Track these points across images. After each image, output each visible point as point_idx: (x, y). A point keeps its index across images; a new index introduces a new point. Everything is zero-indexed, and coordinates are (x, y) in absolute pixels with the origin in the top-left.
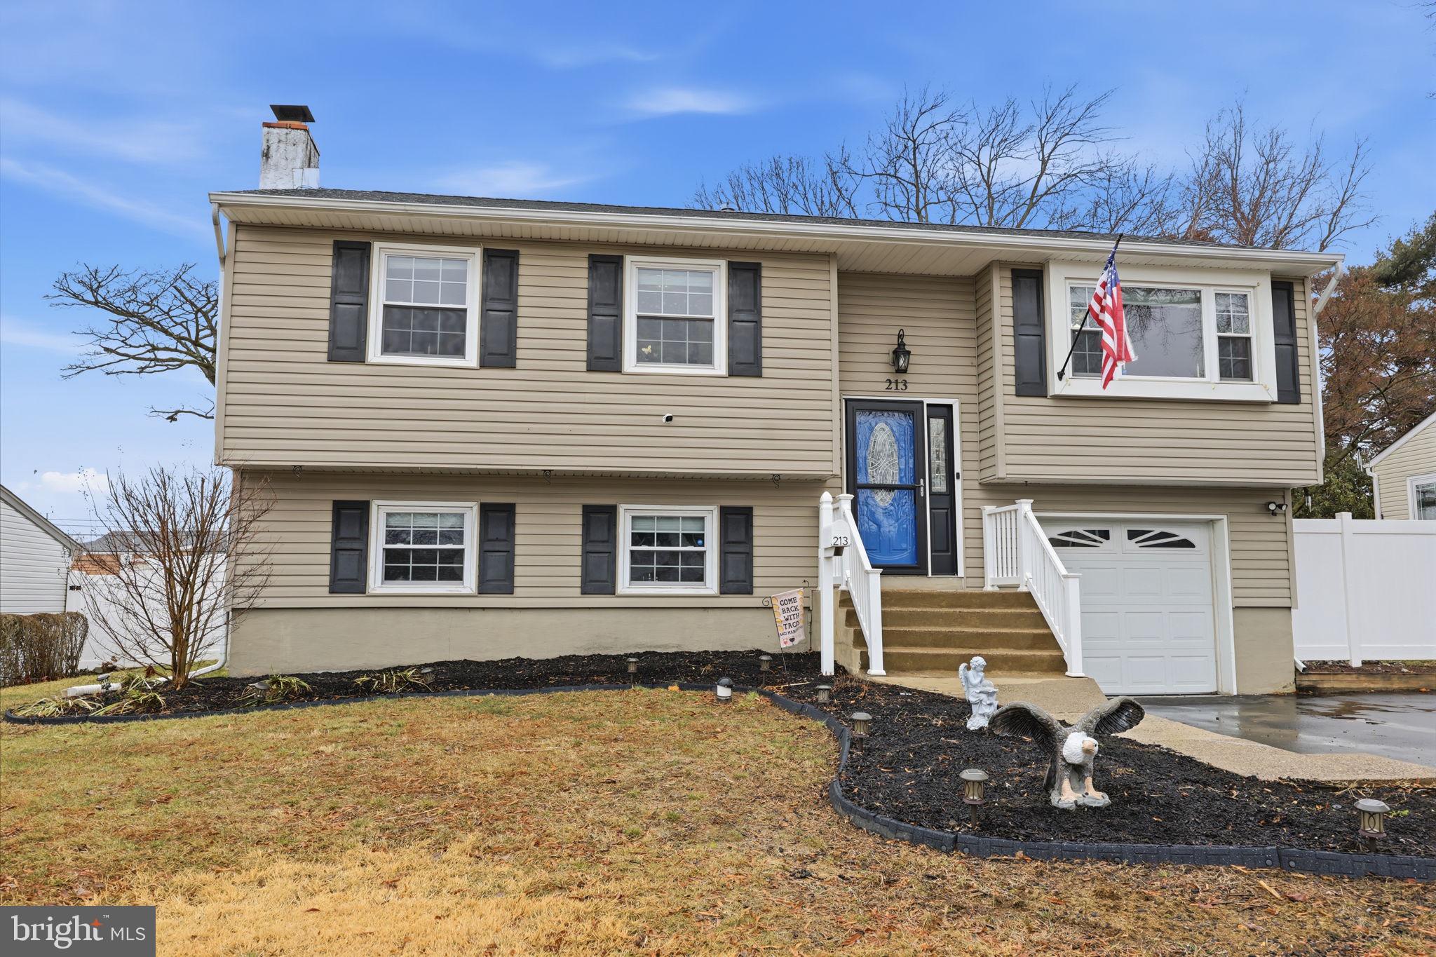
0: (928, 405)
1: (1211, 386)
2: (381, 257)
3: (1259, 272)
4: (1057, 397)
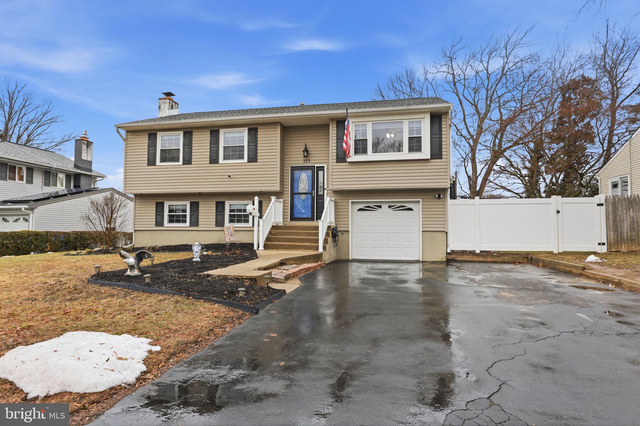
0: (317, 167)
1: (405, 154)
2: (159, 135)
3: (425, 112)
4: (349, 162)
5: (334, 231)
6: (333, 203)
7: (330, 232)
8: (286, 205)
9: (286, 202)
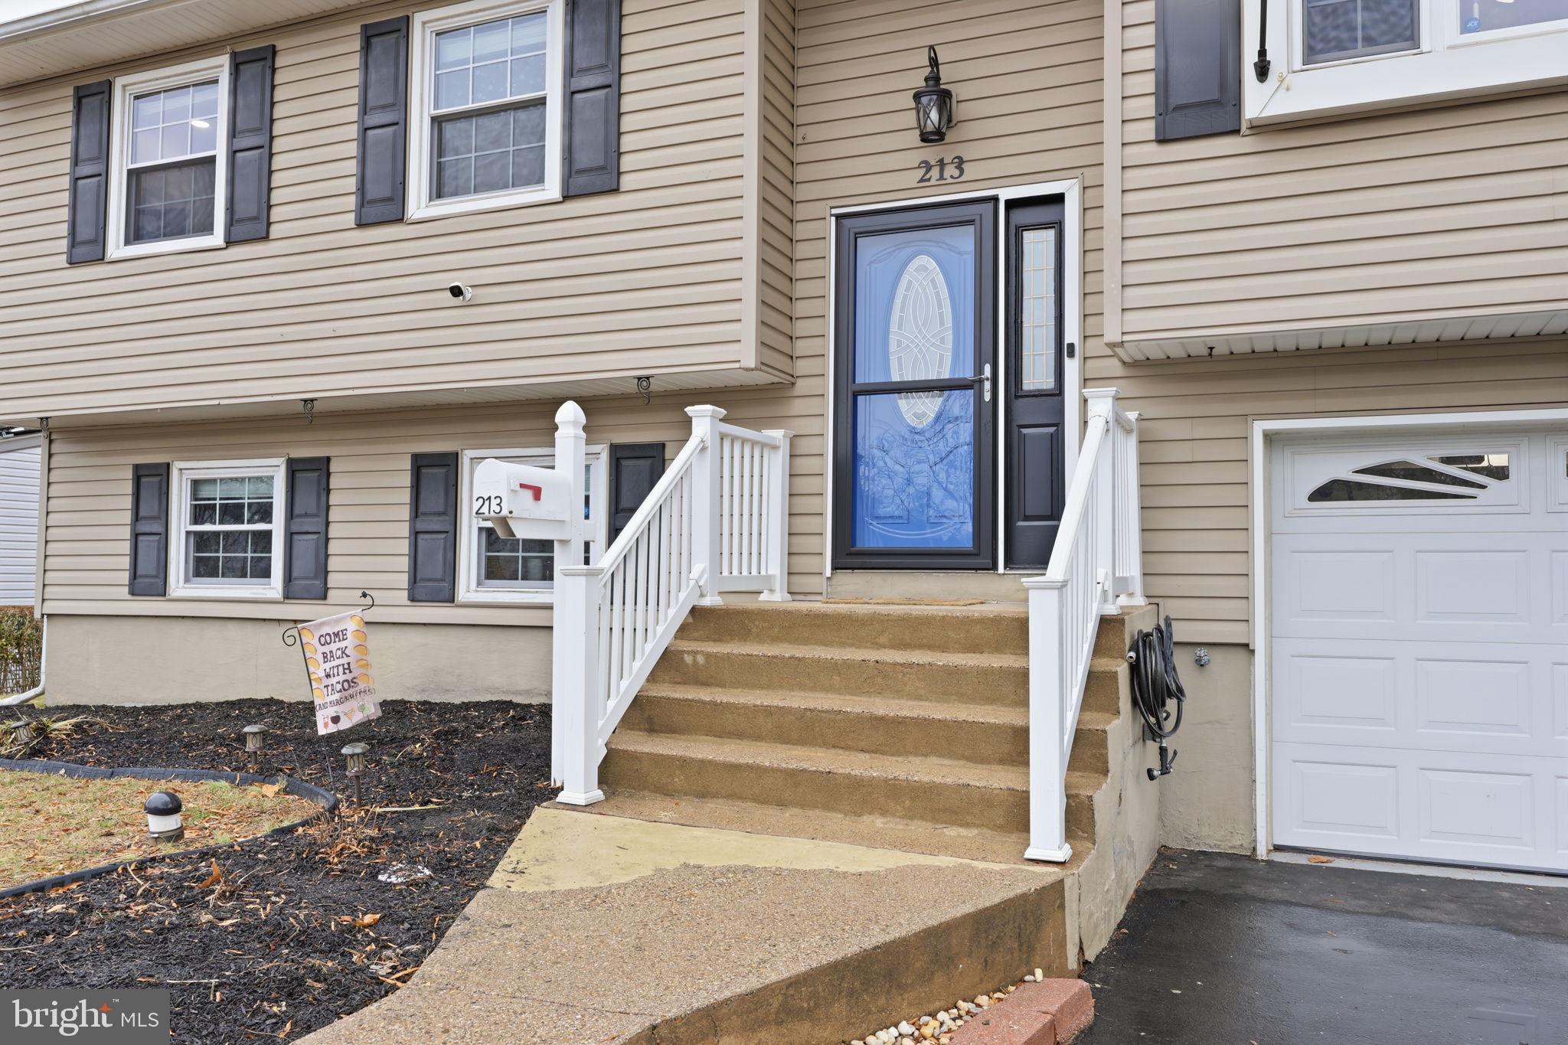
2: (124, 94)
4: (1267, 128)
5: (1154, 661)
6: (1132, 444)
7: (1123, 671)
8: (804, 465)
9: (805, 446)
